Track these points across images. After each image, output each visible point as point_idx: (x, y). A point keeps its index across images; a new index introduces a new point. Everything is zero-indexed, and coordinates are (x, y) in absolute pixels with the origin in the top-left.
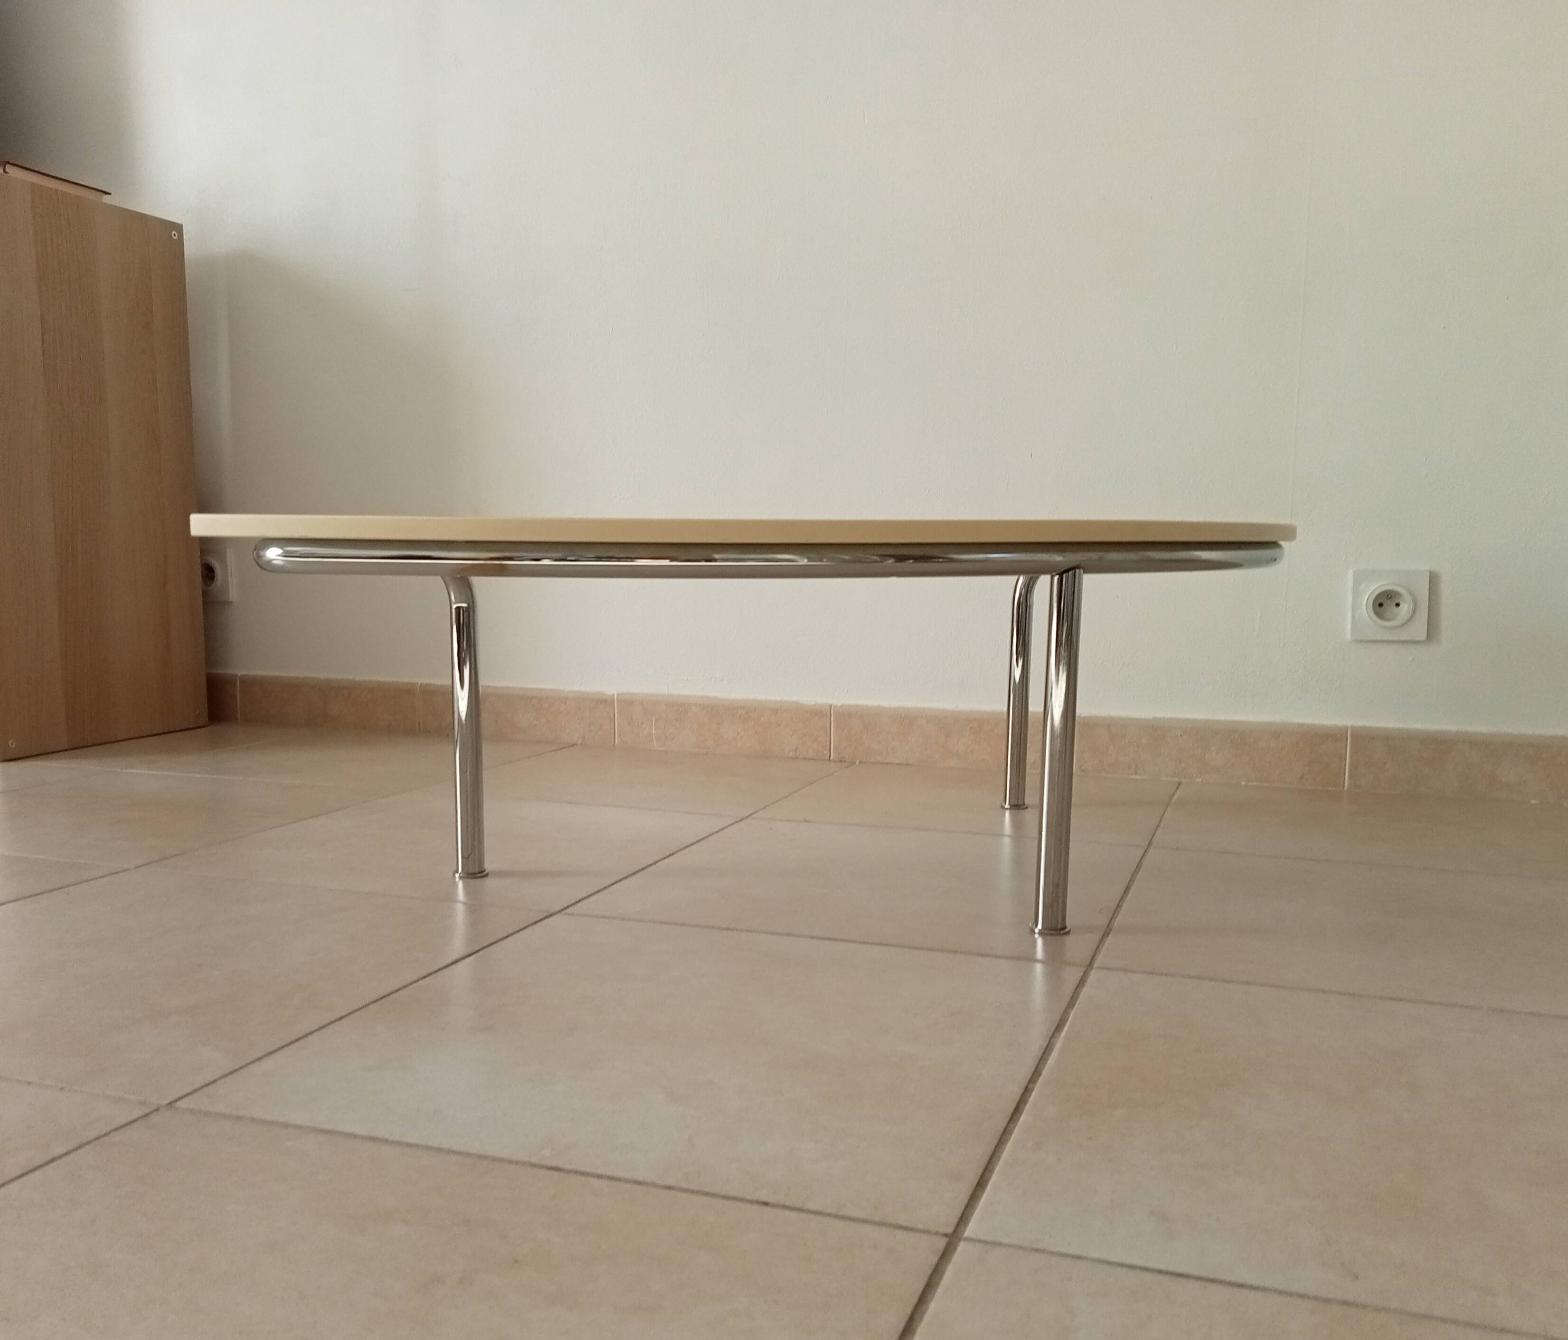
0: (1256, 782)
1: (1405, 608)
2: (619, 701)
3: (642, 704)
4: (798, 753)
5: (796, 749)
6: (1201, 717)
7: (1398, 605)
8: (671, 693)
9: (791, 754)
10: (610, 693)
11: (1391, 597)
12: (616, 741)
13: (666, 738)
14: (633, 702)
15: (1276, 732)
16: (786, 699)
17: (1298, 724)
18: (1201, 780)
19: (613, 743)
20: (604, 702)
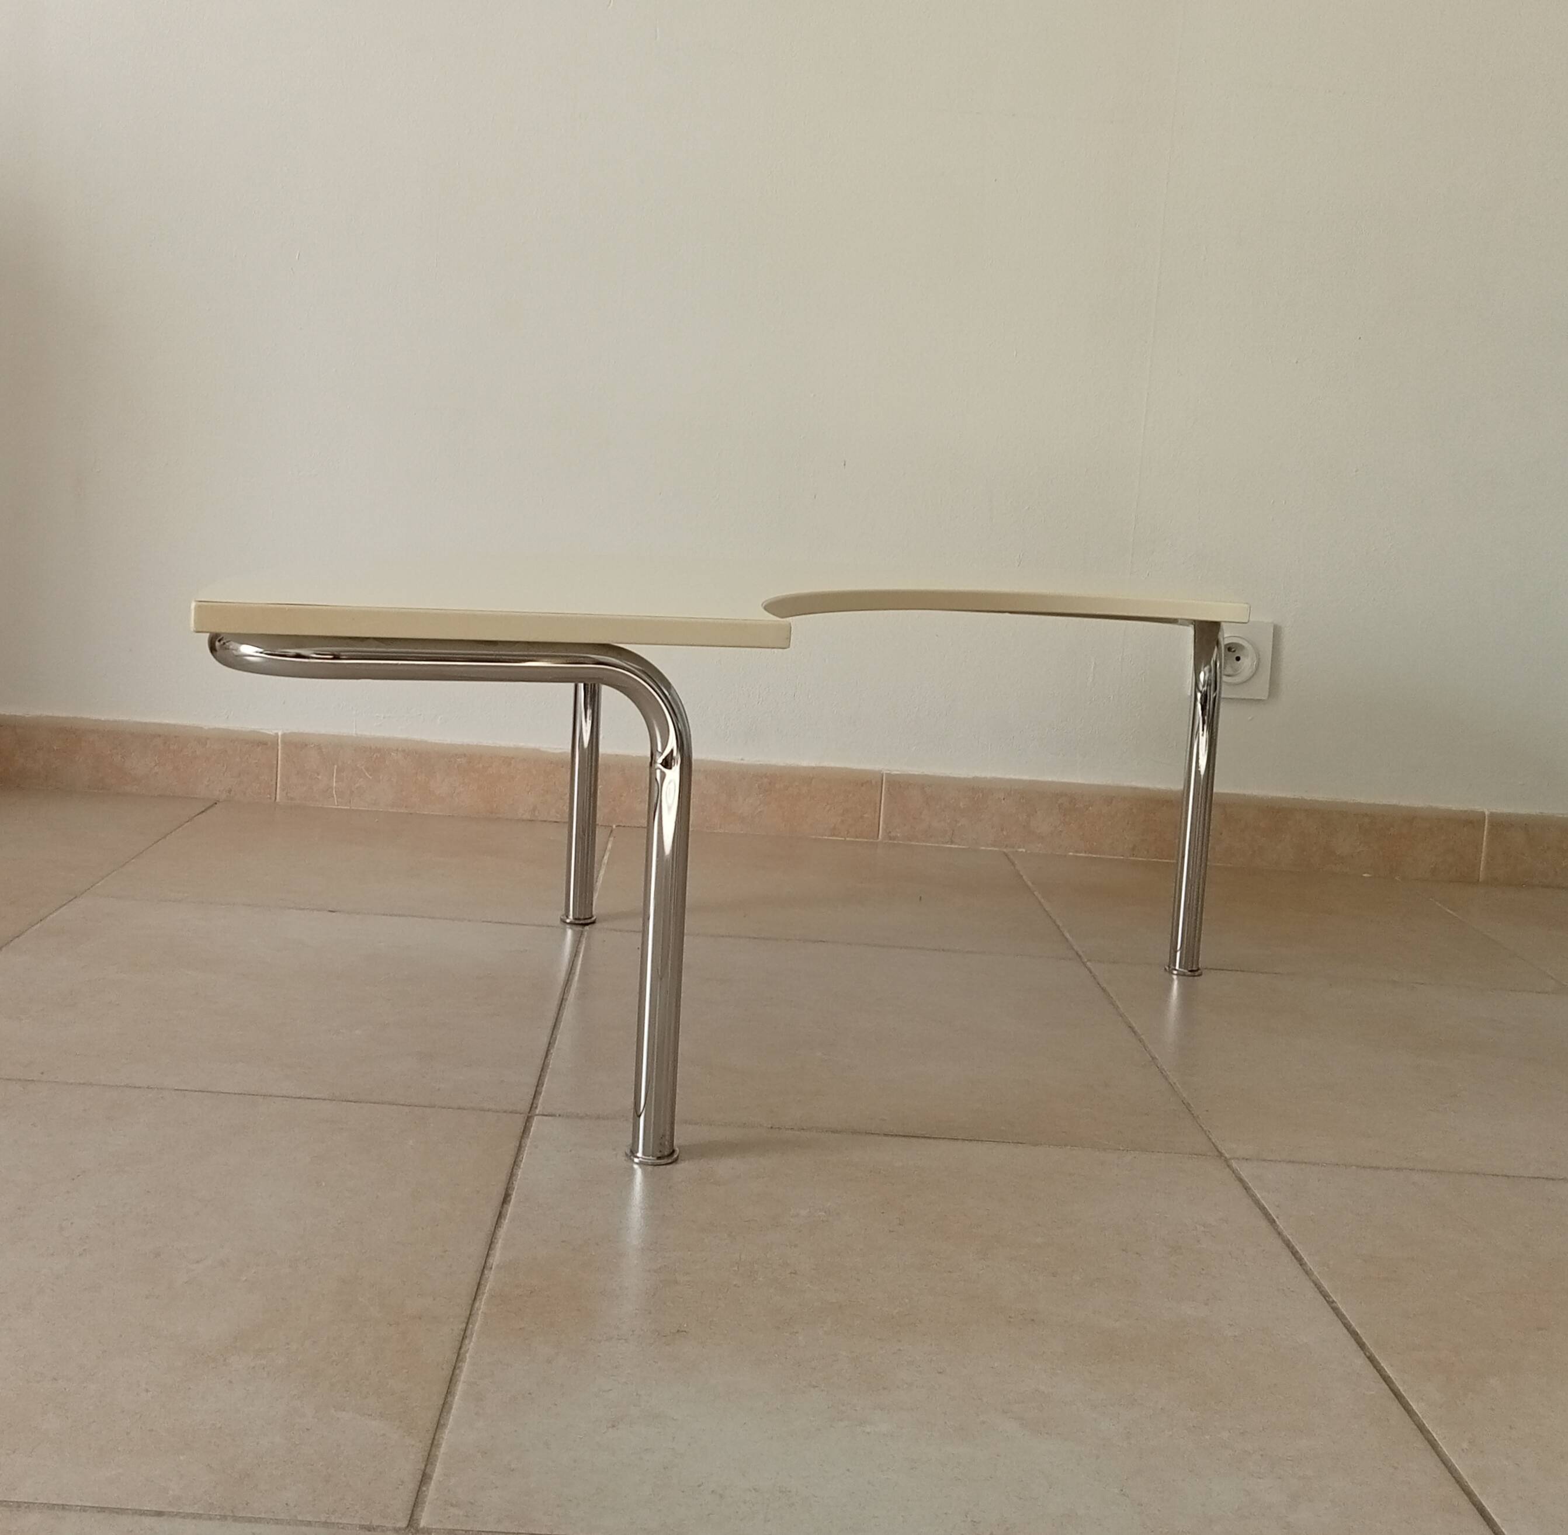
0: (1085, 852)
1: (1247, 663)
2: (283, 742)
3: (319, 747)
4: (537, 813)
5: (534, 809)
6: (1026, 777)
7: (1238, 659)
8: (359, 733)
9: (527, 816)
10: (273, 733)
11: (1234, 651)
12: (278, 797)
13: (352, 792)
14: (306, 745)
15: (1110, 797)
16: (521, 744)
17: (1131, 788)
18: (1024, 850)
19: (274, 799)
20: (263, 744)
